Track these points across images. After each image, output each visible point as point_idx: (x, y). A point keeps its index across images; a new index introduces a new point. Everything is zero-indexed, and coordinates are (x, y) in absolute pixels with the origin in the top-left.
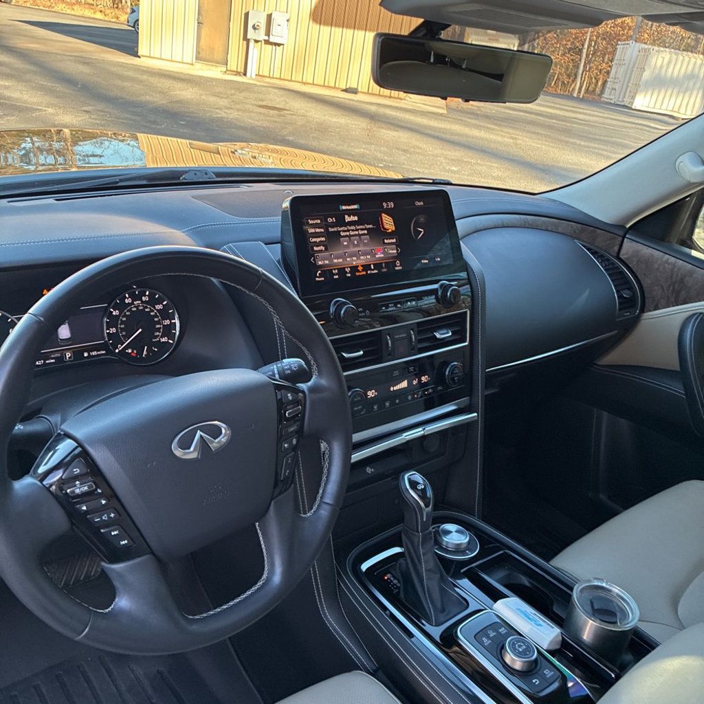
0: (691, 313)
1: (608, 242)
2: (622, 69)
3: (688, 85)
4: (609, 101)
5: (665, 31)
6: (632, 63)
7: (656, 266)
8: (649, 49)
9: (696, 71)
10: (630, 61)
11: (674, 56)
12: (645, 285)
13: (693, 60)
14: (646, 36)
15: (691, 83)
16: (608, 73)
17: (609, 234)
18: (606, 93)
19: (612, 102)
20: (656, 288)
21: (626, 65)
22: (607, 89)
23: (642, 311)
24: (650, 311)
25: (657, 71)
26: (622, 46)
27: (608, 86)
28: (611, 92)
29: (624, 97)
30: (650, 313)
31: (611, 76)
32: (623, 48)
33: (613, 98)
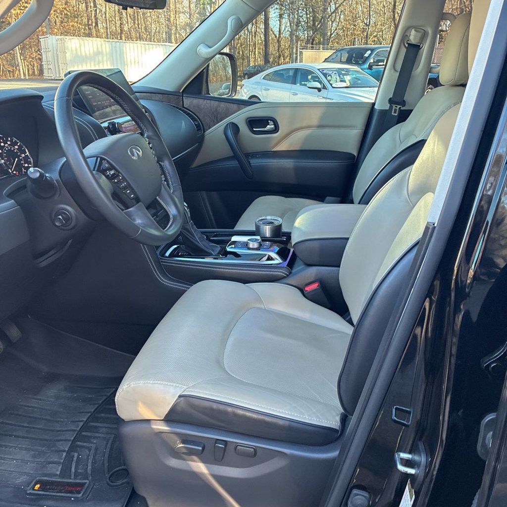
0: (226, 124)
1: (177, 101)
2: (50, 54)
3: (98, 59)
4: (50, 78)
5: (67, 26)
6: (55, 49)
7: (202, 106)
8: (63, 39)
9: (100, 50)
10: (53, 48)
11: (82, 42)
12: (201, 118)
13: (95, 43)
14: (56, 30)
15: (100, 58)
16: (40, 59)
17: (176, 96)
18: (45, 72)
19: (52, 78)
20: (206, 118)
21: (52, 51)
22: (45, 70)
23: (204, 132)
24: (207, 130)
25: (74, 52)
26: (43, 39)
27: (44, 67)
28: (48, 71)
29: (60, 74)
30: (207, 132)
31: (44, 60)
32: (45, 40)
33: (52, 75)
